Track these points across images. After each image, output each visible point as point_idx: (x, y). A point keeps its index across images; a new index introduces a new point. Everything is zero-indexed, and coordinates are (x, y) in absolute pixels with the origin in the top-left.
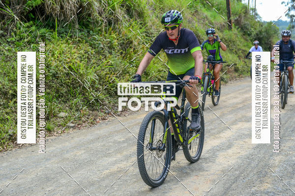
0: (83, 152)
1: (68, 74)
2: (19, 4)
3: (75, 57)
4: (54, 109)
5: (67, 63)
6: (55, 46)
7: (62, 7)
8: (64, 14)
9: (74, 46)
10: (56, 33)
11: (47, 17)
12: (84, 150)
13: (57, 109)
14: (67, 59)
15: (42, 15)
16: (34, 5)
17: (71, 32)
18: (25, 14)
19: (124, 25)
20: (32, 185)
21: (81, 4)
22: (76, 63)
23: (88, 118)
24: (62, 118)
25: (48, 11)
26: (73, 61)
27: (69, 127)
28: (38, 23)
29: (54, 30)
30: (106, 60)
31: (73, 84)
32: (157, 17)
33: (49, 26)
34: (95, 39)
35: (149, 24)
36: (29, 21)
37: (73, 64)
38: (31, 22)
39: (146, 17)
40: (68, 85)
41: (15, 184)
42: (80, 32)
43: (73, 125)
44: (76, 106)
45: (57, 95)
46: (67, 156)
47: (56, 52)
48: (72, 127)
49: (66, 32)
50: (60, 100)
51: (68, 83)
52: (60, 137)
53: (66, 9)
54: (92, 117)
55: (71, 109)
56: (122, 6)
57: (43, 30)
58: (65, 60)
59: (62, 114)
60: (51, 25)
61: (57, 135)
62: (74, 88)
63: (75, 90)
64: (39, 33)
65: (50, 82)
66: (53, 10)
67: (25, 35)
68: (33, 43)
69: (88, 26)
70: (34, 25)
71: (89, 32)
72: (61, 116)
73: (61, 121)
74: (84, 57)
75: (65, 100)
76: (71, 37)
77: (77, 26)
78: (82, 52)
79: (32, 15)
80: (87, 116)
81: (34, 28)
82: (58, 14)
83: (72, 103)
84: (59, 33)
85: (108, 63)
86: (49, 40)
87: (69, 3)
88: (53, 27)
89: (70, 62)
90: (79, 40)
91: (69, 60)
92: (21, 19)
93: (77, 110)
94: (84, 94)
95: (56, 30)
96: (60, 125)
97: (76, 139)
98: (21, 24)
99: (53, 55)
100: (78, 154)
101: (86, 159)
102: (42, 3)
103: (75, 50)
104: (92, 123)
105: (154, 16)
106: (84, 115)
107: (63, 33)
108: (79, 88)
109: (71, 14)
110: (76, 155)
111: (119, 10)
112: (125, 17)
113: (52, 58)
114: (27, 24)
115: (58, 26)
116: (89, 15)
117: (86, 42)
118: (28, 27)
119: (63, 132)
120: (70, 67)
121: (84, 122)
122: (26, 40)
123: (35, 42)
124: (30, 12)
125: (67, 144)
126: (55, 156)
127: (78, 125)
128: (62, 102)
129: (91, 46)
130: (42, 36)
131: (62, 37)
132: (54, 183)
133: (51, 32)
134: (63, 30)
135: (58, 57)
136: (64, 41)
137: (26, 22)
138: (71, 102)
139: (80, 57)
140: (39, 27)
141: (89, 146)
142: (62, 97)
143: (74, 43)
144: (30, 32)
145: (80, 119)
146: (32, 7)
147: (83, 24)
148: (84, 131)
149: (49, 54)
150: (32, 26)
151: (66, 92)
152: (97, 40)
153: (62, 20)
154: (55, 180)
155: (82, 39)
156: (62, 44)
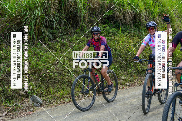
0: (136, 100)
1: (126, 55)
2: (100, 14)
3: (131, 45)
4: (118, 74)
5: (126, 48)
6: (120, 38)
7: (124, 16)
8: (125, 20)
9: (131, 38)
10: (120, 31)
11: (116, 22)
12: (137, 99)
13: (120, 75)
14: (126, 46)
15: (113, 21)
16: (109, 15)
17: (129, 30)
18: (103, 20)
19: (160, 26)
20: (107, 117)
21: (135, 14)
22: (131, 48)
23: (138, 81)
24: (123, 79)
25: (116, 18)
26: (130, 47)
27: (126, 85)
28: (110, 25)
29: (119, 29)
30: (149, 47)
31: (129, 60)
32: (181, 22)
33: (116, 27)
34: (142, 35)
35: (176, 26)
36: (105, 24)
37: (130, 48)
38: (107, 24)
39: (174, 21)
40: (126, 61)
41: (98, 116)
42: (134, 30)
43: (129, 84)
44: (131, 73)
45: (120, 66)
46: (127, 102)
47: (120, 42)
48: (129, 85)
49: (126, 30)
50: (122, 69)
51: (127, 59)
52: (122, 91)
53: (127, 17)
54: (140, 80)
55: (128, 75)
56: (160, 15)
57: (113, 29)
58: (125, 46)
59: (123, 78)
60: (118, 26)
61: (120, 89)
62: (130, 63)
63: (130, 64)
64: (111, 31)
65: (116, 59)
66: (119, 17)
67: (103, 31)
68: (107, 36)
69: (139, 27)
70: (108, 26)
71: (139, 30)
72: (122, 79)
73: (122, 82)
74: (136, 45)
75: (124, 69)
76: (129, 33)
77: (133, 27)
78: (135, 42)
79: (107, 21)
80: (137, 80)
81: (108, 28)
82: (122, 20)
83: (129, 72)
84: (122, 31)
85: (150, 48)
86: (116, 34)
87: (128, 13)
88: (119, 28)
89: (128, 47)
90: (133, 35)
91: (127, 46)
92: (101, 23)
93: (131, 76)
94: (135, 67)
95: (120, 29)
96: (121, 84)
97: (131, 92)
98: (101, 26)
99: (118, 43)
100: (133, 101)
101: (138, 104)
102: (113, 14)
103: (131, 41)
104: (140, 84)
105: (179, 21)
106: (135, 79)
107: (124, 31)
108: (133, 63)
109: (129, 20)
110: (132, 102)
111: (158, 17)
112: (161, 22)
113: (118, 45)
114: (104, 26)
115: (121, 26)
116: (140, 20)
117: (138, 36)
118: (105, 27)
119: (123, 88)
120: (128, 50)
121: (135, 83)
122: (103, 35)
123: (109, 35)
124: (106, 18)
125: (126, 95)
126: (120, 101)
127: (132, 84)
128: (123, 71)
129: (140, 38)
130: (112, 32)
131: (123, 33)
132: (120, 117)
133: (117, 30)
134: (124, 29)
135: (121, 44)
136: (125, 35)
137: (104, 25)
138: (128, 70)
139: (134, 45)
140: (111, 27)
141: (139, 97)
142: (123, 67)
143: (130, 36)
144: (106, 30)
145: (133, 81)
146: (108, 16)
147: (136, 26)
148: (135, 88)
149: (116, 43)
150: (107, 27)
151: (125, 65)
152: (144, 35)
153: (124, 24)
154: (120, 115)
155: (135, 34)
156: (123, 37)
